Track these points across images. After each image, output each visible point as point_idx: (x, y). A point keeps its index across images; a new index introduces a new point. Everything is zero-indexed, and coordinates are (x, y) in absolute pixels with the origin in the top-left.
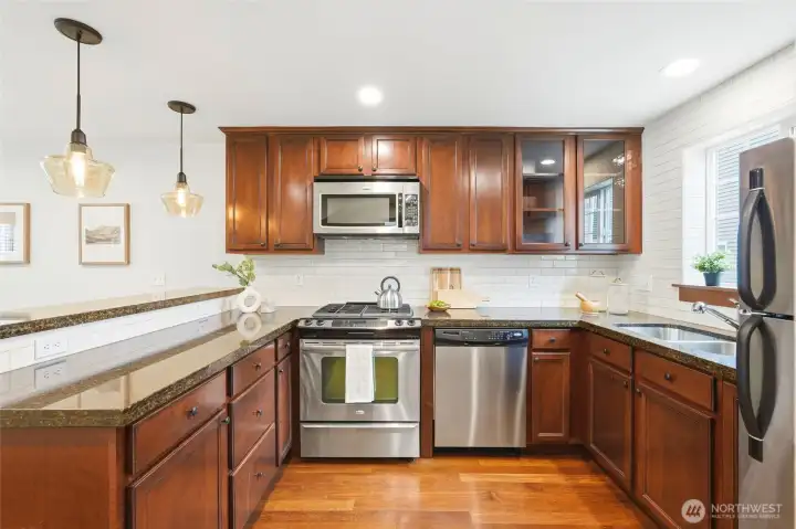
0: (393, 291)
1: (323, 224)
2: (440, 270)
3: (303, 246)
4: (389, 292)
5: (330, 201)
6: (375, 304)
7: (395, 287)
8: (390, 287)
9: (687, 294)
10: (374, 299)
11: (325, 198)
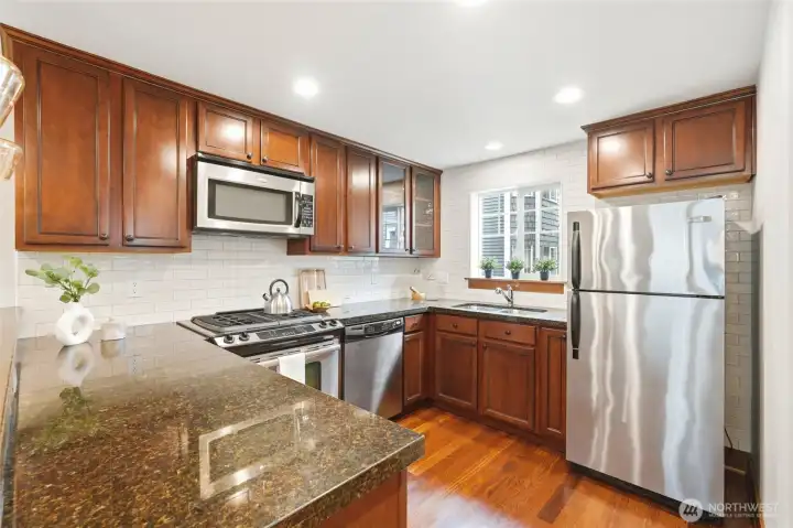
0: (282, 295)
1: (209, 216)
2: (307, 271)
3: (172, 243)
4: (280, 296)
5: (219, 189)
6: (262, 310)
7: (283, 289)
8: (279, 291)
9: (474, 283)
10: (260, 304)
11: (213, 183)
